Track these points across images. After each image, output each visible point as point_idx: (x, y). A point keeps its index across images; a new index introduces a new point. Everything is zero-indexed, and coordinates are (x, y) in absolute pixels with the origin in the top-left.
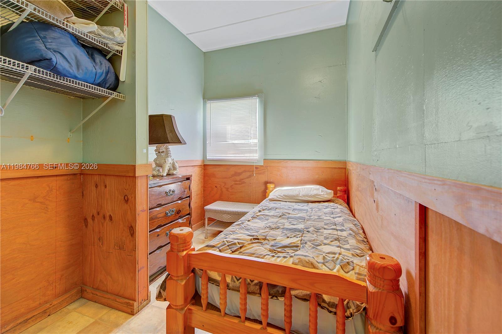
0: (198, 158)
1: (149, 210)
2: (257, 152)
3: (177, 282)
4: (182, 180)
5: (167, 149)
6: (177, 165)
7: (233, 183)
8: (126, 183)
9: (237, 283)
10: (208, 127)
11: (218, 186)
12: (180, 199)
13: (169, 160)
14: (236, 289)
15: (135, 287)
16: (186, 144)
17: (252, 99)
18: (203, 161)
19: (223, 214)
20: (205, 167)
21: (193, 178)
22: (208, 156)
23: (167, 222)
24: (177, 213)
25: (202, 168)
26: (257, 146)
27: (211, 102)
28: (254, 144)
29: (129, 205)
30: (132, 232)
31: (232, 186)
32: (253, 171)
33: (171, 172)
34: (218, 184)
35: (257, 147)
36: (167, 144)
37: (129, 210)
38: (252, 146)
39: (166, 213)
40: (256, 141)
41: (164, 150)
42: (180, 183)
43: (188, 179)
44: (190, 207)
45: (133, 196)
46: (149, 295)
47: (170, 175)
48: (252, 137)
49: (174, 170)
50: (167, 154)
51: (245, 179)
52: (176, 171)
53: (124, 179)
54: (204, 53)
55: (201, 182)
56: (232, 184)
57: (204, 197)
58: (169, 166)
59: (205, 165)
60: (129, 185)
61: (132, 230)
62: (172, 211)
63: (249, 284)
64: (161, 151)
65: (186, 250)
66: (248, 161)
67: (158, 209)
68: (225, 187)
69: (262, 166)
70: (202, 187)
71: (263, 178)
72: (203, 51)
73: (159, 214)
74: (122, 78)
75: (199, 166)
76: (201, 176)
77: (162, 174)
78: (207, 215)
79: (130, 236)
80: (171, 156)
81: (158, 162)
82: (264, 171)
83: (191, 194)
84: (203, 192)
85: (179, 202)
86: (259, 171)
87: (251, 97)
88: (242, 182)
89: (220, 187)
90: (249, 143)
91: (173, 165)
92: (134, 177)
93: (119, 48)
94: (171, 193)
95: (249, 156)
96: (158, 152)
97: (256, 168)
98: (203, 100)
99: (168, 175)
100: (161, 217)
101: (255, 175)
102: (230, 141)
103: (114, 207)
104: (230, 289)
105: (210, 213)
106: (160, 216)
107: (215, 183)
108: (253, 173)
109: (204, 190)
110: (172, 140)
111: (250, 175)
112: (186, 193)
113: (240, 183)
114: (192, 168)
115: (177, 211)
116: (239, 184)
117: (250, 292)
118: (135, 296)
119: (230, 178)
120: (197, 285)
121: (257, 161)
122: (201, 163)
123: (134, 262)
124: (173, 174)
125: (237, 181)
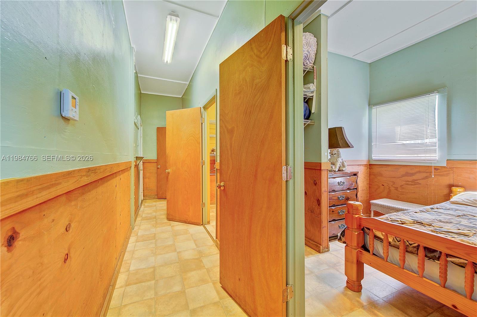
0: (363, 158)
1: (329, 192)
2: (436, 152)
3: (352, 232)
4: (350, 175)
5: (338, 151)
6: (346, 164)
7: (404, 182)
8: (315, 173)
9: (398, 243)
10: (374, 130)
11: (385, 185)
12: (349, 189)
13: (340, 160)
14: (397, 247)
15: (321, 237)
16: (353, 147)
17: (429, 96)
18: (369, 161)
19: (391, 210)
20: (370, 166)
21: (359, 175)
22: (373, 157)
23: (339, 204)
24: (347, 200)
25: (368, 168)
26: (436, 145)
27: (378, 106)
28: (430, 144)
29: (317, 187)
30: (319, 203)
31: (401, 186)
32: (431, 172)
33: (341, 169)
34: (386, 183)
35: (436, 147)
36: (338, 148)
37: (317, 189)
38: (428, 146)
39: (338, 197)
40: (435, 140)
41: (336, 152)
42: (348, 177)
43: (355, 175)
44: (357, 197)
45: (319, 181)
46: (329, 246)
47: (340, 171)
48: (429, 136)
49: (343, 167)
50: (339, 155)
51: (419, 180)
52: (345, 168)
53: (314, 171)
54: (370, 63)
55: (367, 179)
56: (402, 184)
57: (370, 193)
58: (340, 164)
59: (370, 165)
60: (317, 175)
61: (319, 202)
62: (343, 197)
63: (408, 246)
64: (334, 153)
65: (358, 214)
66: (424, 161)
67: (333, 193)
68: (393, 186)
69: (444, 167)
70: (367, 184)
71: (446, 180)
72: (368, 63)
73: (333, 197)
74: (313, 111)
75: (365, 165)
76: (366, 174)
77: (335, 170)
78: (373, 209)
79: (318, 205)
80: (341, 157)
81: (331, 161)
82: (448, 172)
83: (358, 187)
84: (368, 189)
85: (348, 191)
86: (440, 172)
87: (427, 95)
88: (414, 183)
89: (387, 185)
90: (425, 142)
91: (343, 163)
92: (321, 170)
93: (311, 95)
94: (342, 183)
95: (425, 156)
96: (332, 154)
97: (435, 169)
98: (369, 107)
99: (339, 170)
100: (335, 200)
101: (433, 176)
102: (399, 142)
103: (308, 187)
104: (391, 246)
105: (376, 207)
106: (334, 198)
107: (381, 181)
108: (430, 175)
109: (370, 187)
110: (343, 145)
111: (426, 176)
112: (353, 185)
113: (413, 183)
114: (357, 166)
115: (346, 198)
116: (412, 185)
117: (409, 251)
118: (321, 242)
119: (399, 178)
120: (365, 242)
121: (436, 162)
122: (366, 163)
123: (320, 222)
124: (343, 171)
125: (409, 182)
